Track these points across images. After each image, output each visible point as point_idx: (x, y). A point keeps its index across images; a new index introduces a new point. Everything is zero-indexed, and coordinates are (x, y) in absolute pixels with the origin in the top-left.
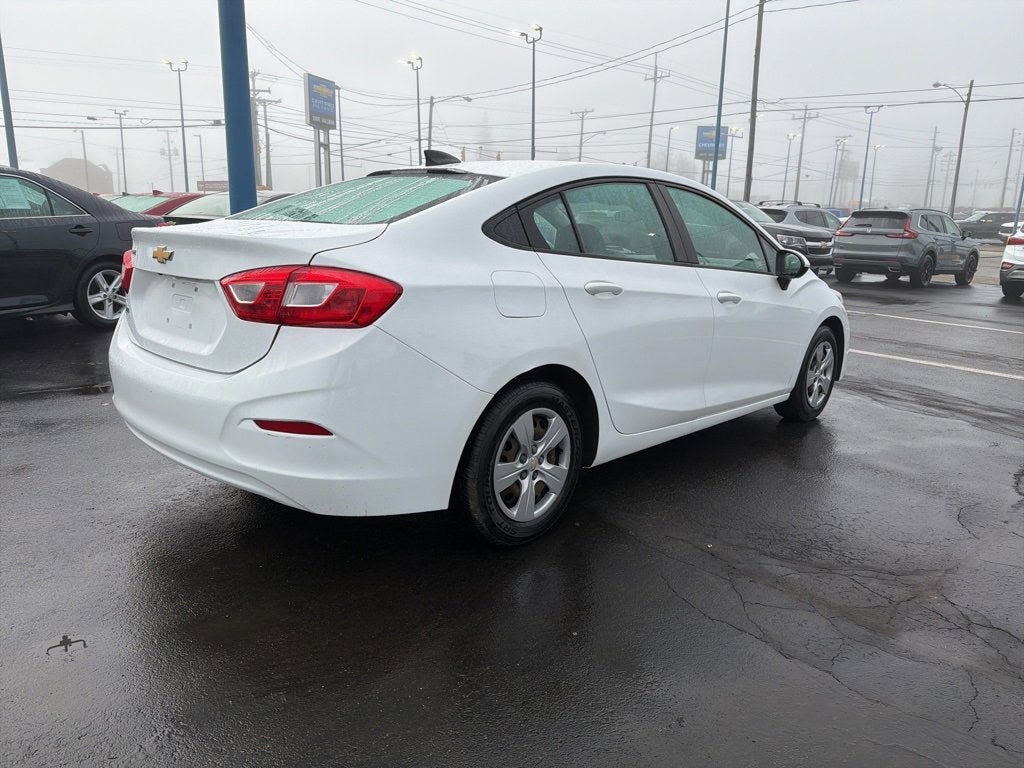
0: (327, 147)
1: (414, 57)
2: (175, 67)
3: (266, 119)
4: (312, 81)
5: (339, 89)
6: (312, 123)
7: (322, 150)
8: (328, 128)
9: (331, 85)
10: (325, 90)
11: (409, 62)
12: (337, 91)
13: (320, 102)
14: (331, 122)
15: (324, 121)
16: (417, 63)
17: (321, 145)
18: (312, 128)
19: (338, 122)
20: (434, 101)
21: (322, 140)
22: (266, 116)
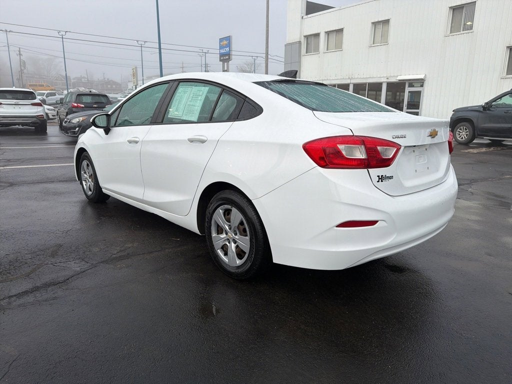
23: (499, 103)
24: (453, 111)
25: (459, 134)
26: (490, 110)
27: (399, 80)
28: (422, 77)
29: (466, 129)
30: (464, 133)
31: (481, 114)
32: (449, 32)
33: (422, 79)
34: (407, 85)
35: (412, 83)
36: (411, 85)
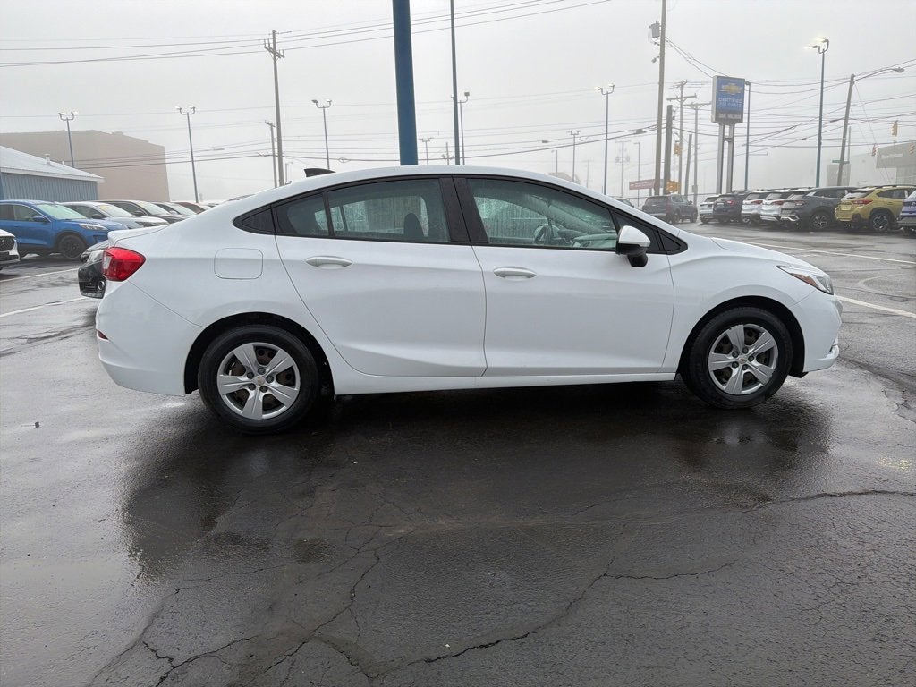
0: (731, 140)
1: (819, 41)
2: (605, 92)
3: (681, 123)
4: (721, 82)
5: (749, 84)
6: (717, 120)
7: (726, 143)
8: (732, 123)
9: (741, 83)
10: (734, 88)
11: (815, 47)
12: (747, 87)
13: (727, 100)
14: (737, 117)
15: (730, 116)
16: (824, 46)
17: (724, 139)
18: (717, 125)
19: (745, 115)
20: (855, 78)
21: (727, 134)
22: (681, 119)
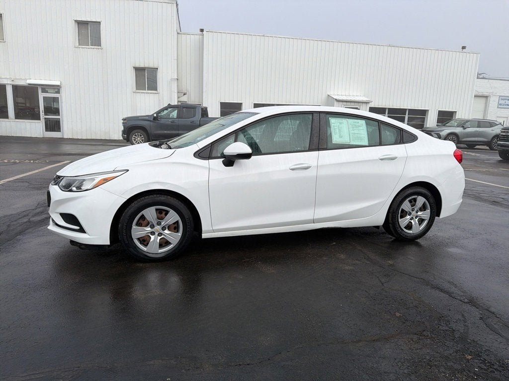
23: (162, 114)
24: (123, 120)
25: (135, 140)
26: (157, 120)
27: (29, 84)
28: (58, 83)
29: (141, 136)
30: (139, 139)
31: (151, 123)
32: (78, 45)
33: (58, 86)
34: (40, 91)
35: (45, 88)
36: (44, 91)
